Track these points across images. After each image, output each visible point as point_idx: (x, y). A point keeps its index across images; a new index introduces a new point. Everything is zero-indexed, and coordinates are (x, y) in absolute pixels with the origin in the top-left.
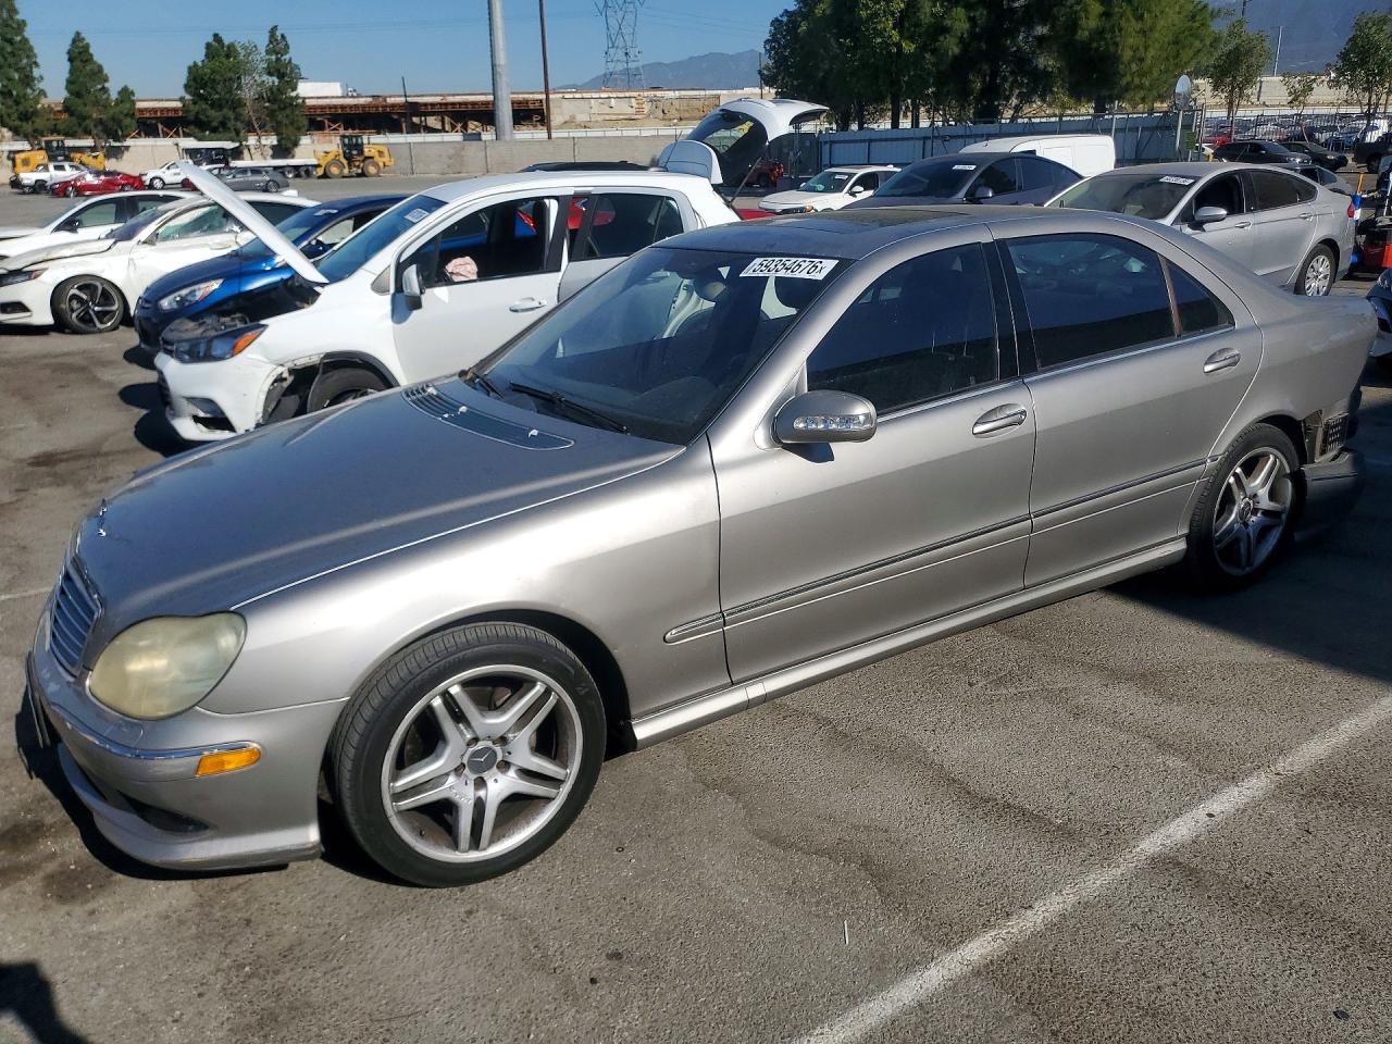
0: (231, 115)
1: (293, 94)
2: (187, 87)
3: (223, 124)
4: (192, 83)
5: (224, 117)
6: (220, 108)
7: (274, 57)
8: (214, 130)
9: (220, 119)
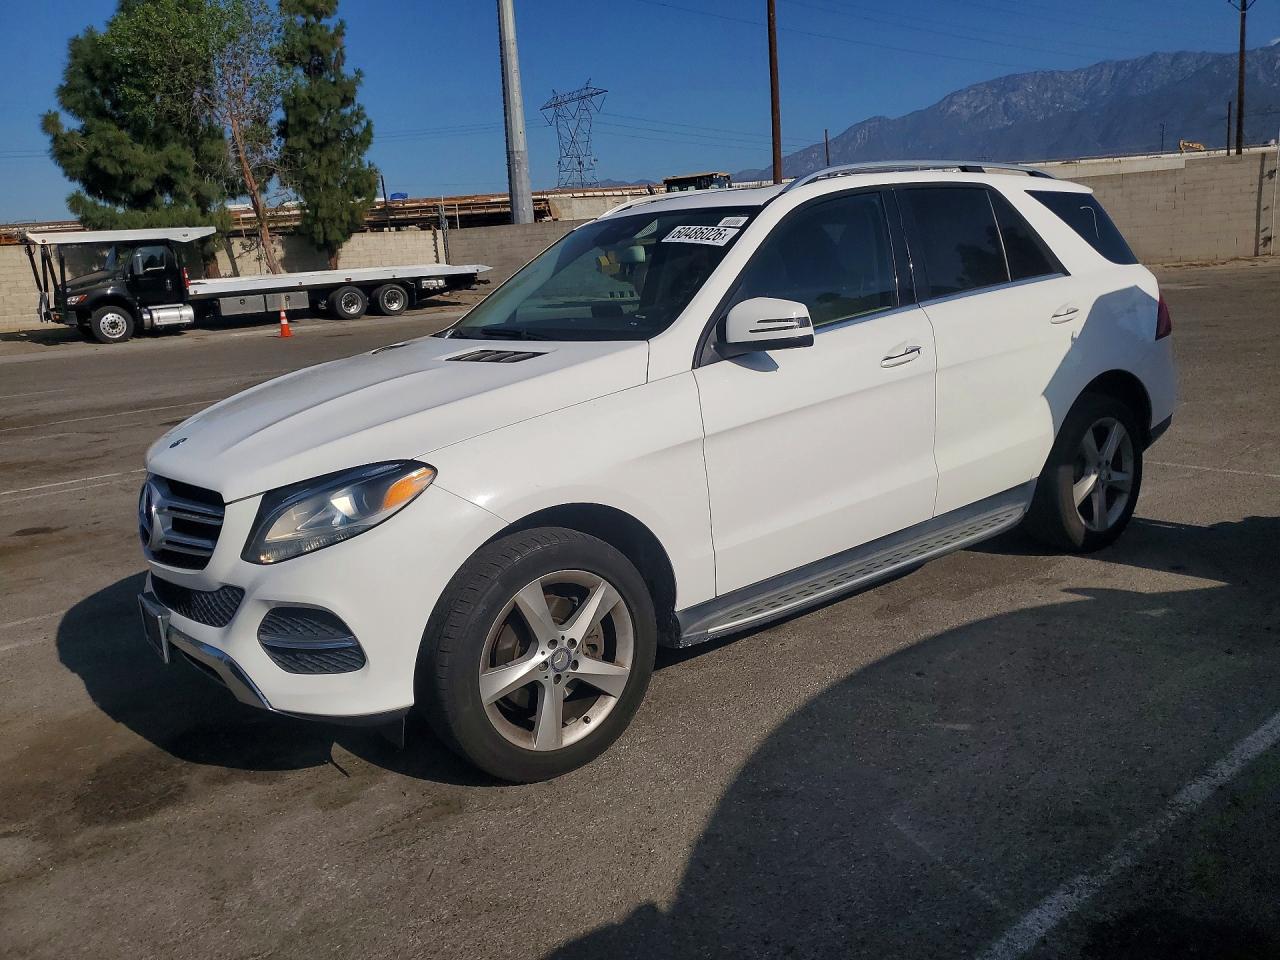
0: (188, 159)
1: (348, 111)
2: (65, 92)
3: (166, 184)
4: (80, 81)
5: (170, 165)
6: (159, 141)
7: (299, 20)
8: (142, 201)
9: (162, 169)
